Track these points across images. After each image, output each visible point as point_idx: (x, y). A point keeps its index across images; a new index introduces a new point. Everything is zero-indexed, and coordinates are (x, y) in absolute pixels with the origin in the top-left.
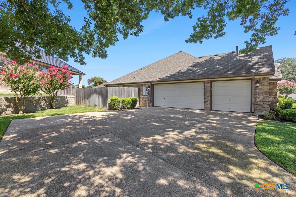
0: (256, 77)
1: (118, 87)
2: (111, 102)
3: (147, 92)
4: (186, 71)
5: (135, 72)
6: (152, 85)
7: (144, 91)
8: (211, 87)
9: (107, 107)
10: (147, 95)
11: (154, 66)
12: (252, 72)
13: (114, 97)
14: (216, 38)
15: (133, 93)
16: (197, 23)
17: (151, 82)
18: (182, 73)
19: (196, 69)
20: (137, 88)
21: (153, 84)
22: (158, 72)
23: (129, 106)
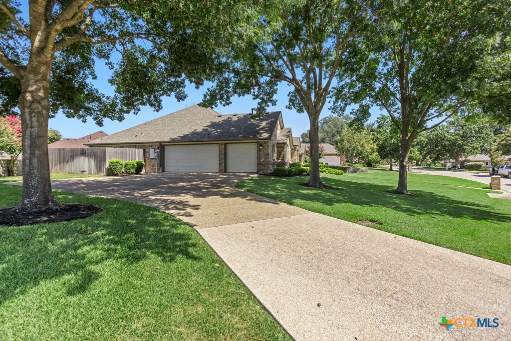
0: (259, 141)
1: (112, 147)
2: (110, 166)
3: (156, 154)
4: (202, 132)
5: (136, 127)
6: (162, 146)
7: (152, 153)
8: (225, 149)
9: (103, 172)
10: (156, 159)
11: (164, 122)
12: (256, 136)
13: (115, 160)
14: (224, 105)
15: (137, 155)
16: (207, 92)
17: (160, 143)
18: (196, 133)
19: (212, 130)
20: (141, 150)
21: (164, 145)
22: (169, 130)
23: (133, 171)
